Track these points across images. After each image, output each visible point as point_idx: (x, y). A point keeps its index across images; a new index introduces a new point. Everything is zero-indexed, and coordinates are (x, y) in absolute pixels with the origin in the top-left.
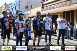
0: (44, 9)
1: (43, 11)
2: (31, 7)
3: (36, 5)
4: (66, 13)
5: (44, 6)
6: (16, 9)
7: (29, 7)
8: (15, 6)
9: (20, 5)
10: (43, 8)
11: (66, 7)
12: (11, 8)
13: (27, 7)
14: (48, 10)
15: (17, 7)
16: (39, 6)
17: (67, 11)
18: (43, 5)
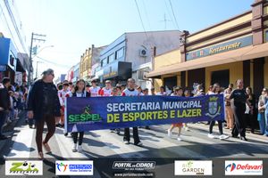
0: (188, 56)
1: (186, 60)
2: (155, 51)
3: (166, 47)
4: (252, 65)
5: (188, 48)
6: (116, 58)
7: (149, 52)
8: (114, 51)
9: (125, 48)
10: (185, 52)
11: (251, 47)
12: (106, 56)
13: (144, 52)
14: (199, 57)
15: (120, 54)
16: (175, 50)
18: (186, 45)
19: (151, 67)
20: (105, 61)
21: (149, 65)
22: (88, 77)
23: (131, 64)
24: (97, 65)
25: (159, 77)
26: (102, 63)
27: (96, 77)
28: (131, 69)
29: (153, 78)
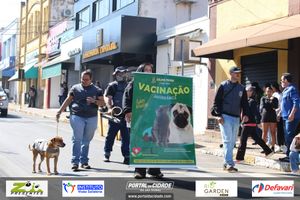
6: (114, 8)
19: (207, 30)
21: (202, 23)
22: (42, 56)
24: (64, 25)
25: (228, 55)
26: (77, 20)
27: (64, 57)
28: (154, 36)
29: (213, 57)
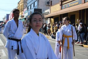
0: (62, 7)
1: (62, 9)
2: (51, 3)
5: (63, 3)
6: (34, 6)
9: (38, 1)
14: (66, 8)
15: (36, 4)
17: (82, 10)
20: (29, 7)
23: (41, 9)
